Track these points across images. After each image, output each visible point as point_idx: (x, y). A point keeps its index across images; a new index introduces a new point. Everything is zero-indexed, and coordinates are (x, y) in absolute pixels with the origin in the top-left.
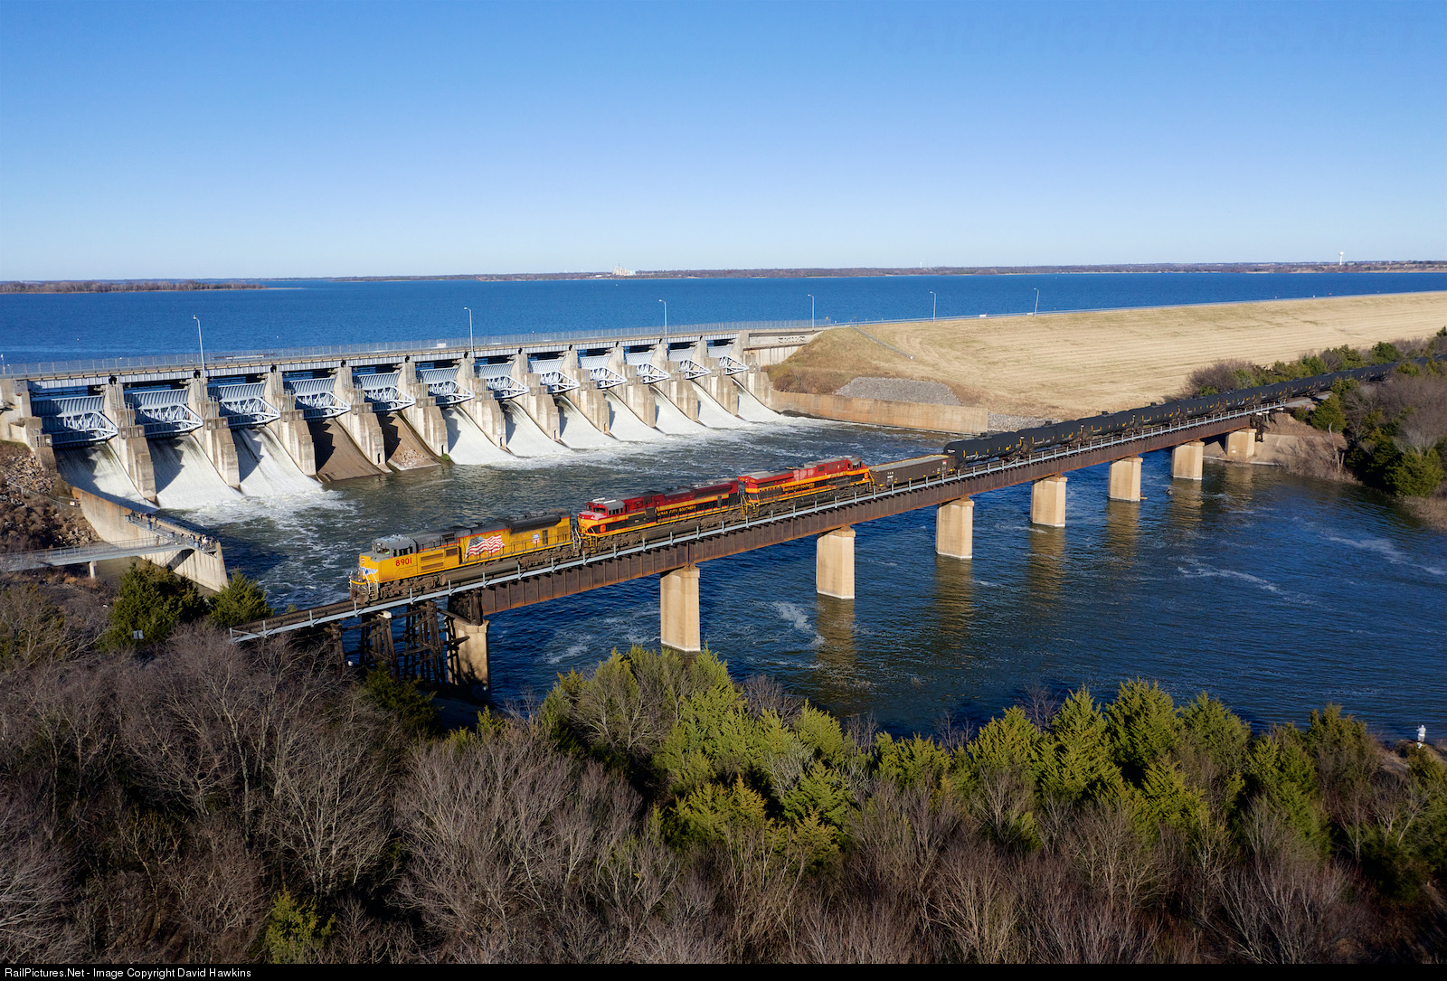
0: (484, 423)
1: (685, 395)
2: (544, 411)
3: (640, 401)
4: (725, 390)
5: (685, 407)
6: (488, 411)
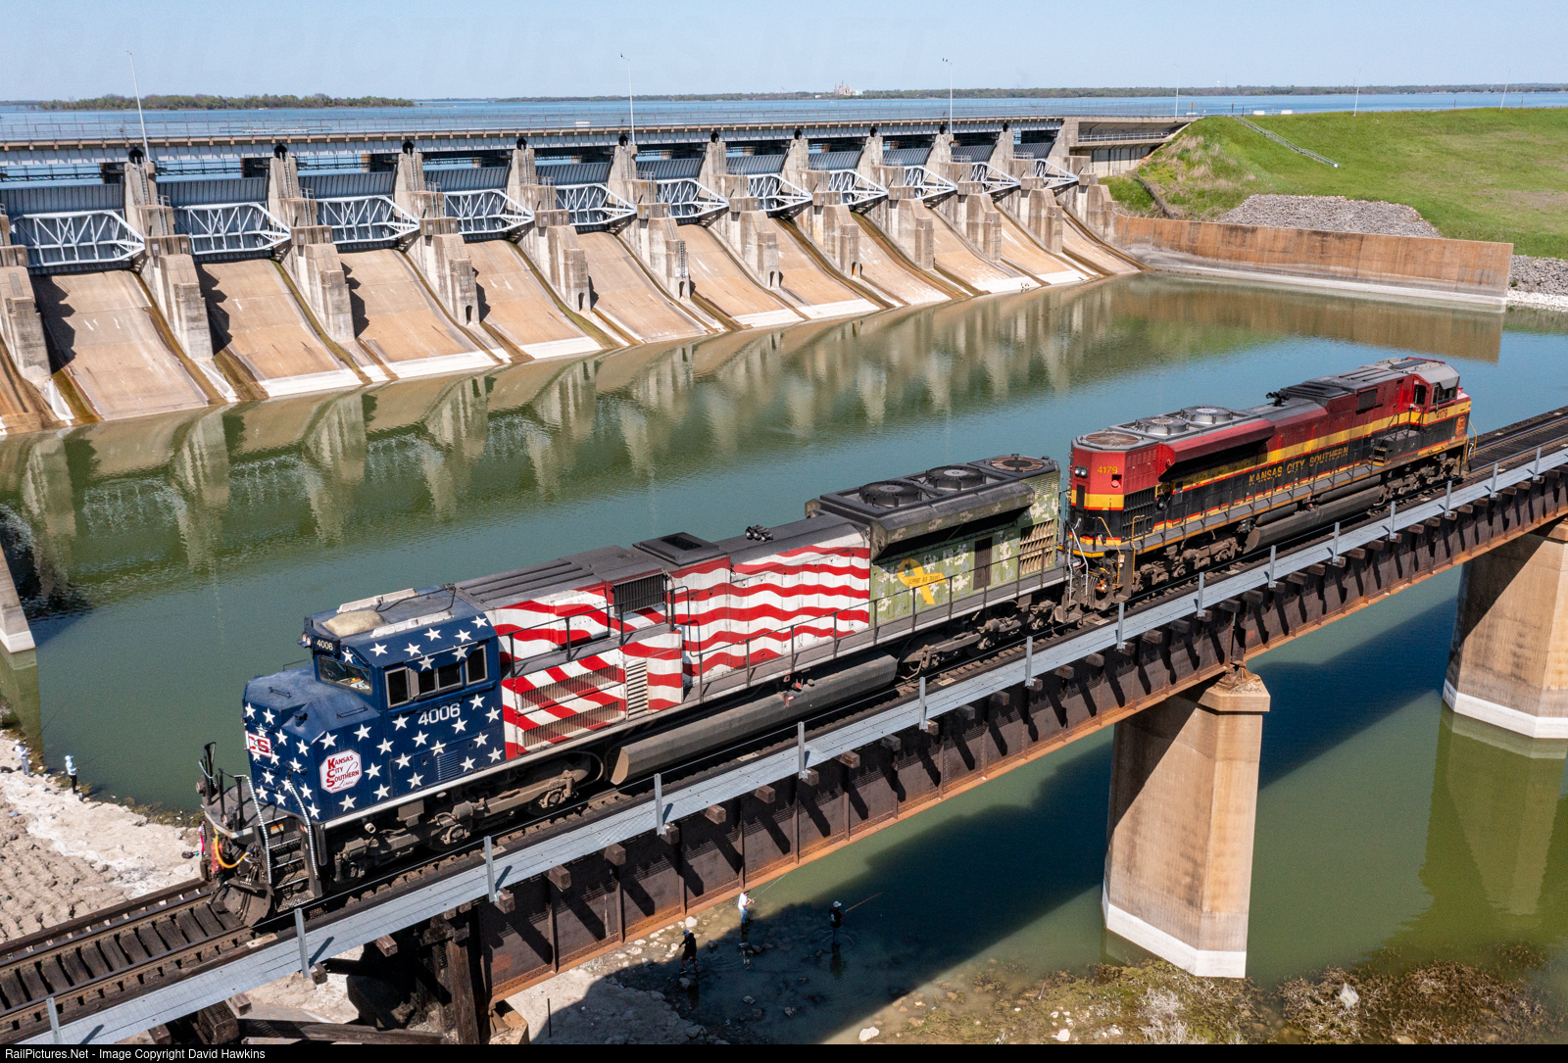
0: (652, 257)
1: (981, 219)
2: (753, 240)
3: (911, 226)
4: (1044, 213)
5: (980, 238)
6: (659, 236)
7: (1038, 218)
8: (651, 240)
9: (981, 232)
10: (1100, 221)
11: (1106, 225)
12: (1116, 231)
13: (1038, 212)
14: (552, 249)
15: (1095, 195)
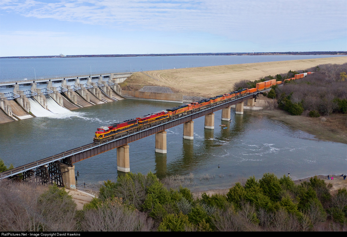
1: (98, 92)
2: (58, 98)
3: (85, 94)
4: (109, 91)
5: (98, 95)
6: (42, 98)
7: (108, 91)
8: (40, 99)
9: (98, 94)
10: (119, 91)
11: (120, 92)
12: (121, 93)
13: (108, 90)
14: (24, 102)
15: (117, 87)
